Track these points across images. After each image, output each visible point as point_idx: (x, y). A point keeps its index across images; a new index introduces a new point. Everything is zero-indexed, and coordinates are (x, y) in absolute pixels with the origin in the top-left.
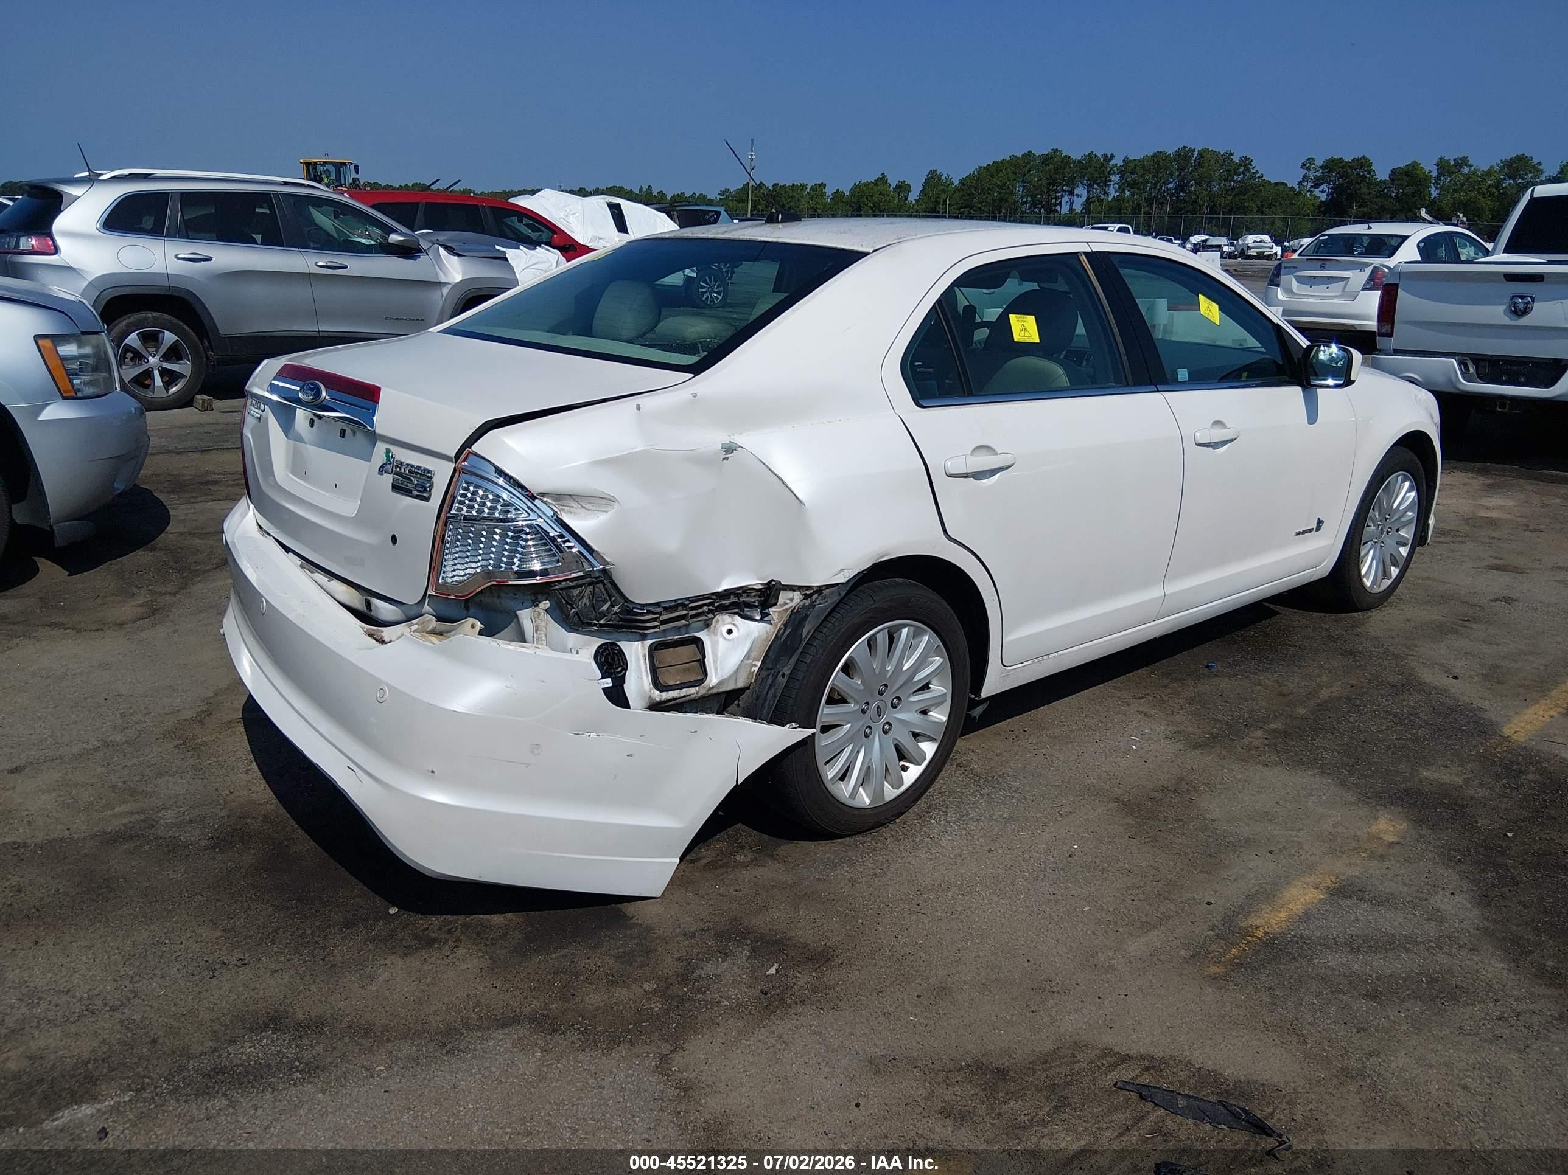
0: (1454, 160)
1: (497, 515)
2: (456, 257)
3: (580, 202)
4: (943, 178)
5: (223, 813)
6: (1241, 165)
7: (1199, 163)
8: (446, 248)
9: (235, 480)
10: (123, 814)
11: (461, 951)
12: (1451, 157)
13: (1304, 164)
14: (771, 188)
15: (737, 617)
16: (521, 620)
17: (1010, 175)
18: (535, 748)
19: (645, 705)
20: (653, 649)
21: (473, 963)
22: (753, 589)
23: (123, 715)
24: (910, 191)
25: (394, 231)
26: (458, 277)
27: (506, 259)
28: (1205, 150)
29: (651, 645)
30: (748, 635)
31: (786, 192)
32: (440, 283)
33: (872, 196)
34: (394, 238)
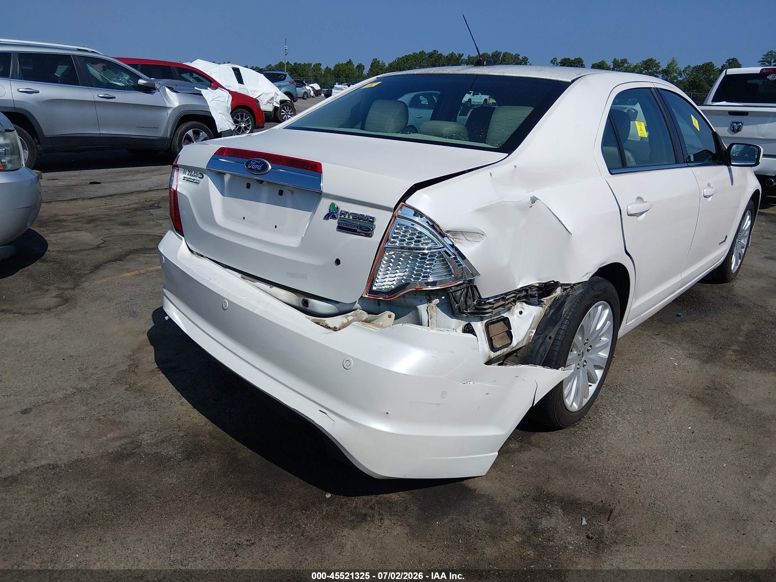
0: (621, 60)
1: (412, 246)
2: (175, 93)
3: (218, 66)
4: (380, 63)
5: (181, 434)
6: (523, 61)
7: (503, 59)
8: (169, 88)
9: (75, 219)
10: (113, 439)
11: (387, 522)
12: (619, 58)
13: (552, 61)
14: (293, 65)
15: (524, 304)
16: (420, 312)
17: (413, 62)
18: (444, 394)
19: (485, 361)
20: (487, 326)
21: (398, 530)
22: (534, 286)
23: (80, 370)
24: (364, 69)
25: (141, 78)
26: (176, 104)
27: (202, 95)
28: (506, 53)
29: (486, 323)
30: (531, 314)
31: (301, 67)
32: (167, 107)
33: (345, 71)
34: (141, 82)
